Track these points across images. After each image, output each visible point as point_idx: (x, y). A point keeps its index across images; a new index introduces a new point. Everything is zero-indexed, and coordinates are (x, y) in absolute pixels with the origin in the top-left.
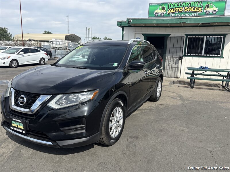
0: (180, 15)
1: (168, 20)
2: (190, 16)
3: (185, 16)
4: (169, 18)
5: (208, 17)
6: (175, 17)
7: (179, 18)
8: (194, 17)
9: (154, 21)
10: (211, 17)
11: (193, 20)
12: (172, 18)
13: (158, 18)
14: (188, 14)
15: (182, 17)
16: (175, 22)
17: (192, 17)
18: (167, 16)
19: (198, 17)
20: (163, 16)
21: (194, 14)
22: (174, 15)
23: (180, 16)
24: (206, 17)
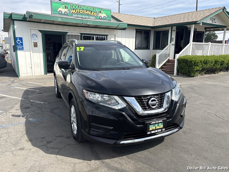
0: (81, 16)
1: (72, 19)
2: (89, 18)
3: (85, 18)
4: (72, 18)
5: (101, 21)
6: (77, 17)
7: (81, 19)
8: (92, 20)
9: (59, 19)
10: (103, 21)
11: (91, 22)
12: (75, 18)
13: (62, 17)
14: (87, 17)
15: (83, 18)
16: (78, 22)
17: (91, 20)
18: (70, 16)
19: (95, 20)
20: (67, 15)
21: (91, 17)
22: (76, 16)
23: (82, 18)
24: (100, 21)
